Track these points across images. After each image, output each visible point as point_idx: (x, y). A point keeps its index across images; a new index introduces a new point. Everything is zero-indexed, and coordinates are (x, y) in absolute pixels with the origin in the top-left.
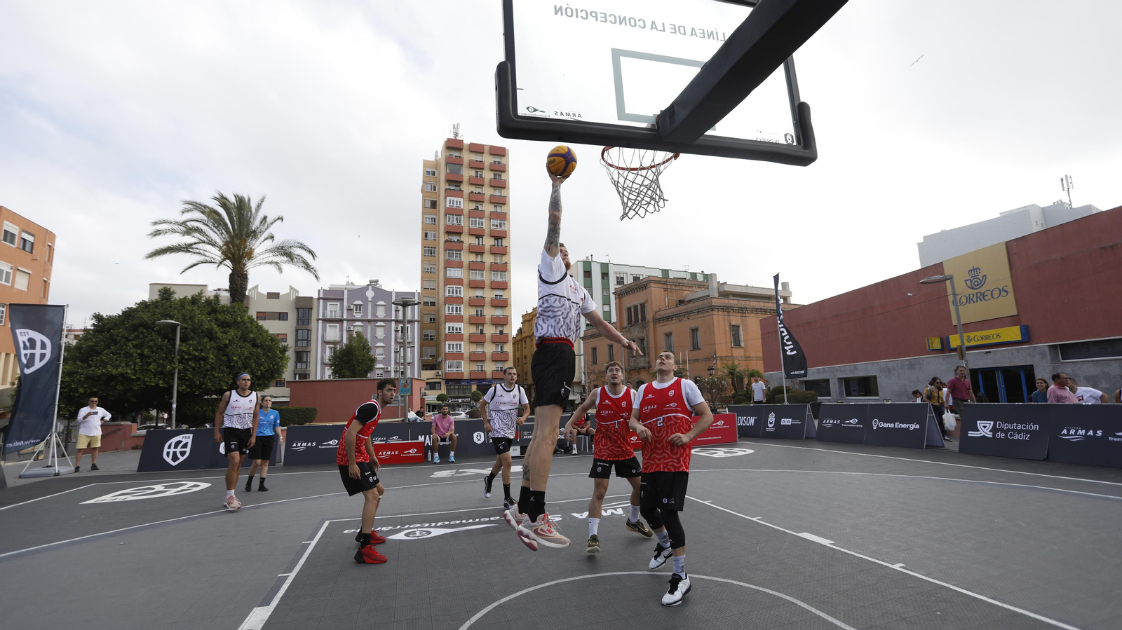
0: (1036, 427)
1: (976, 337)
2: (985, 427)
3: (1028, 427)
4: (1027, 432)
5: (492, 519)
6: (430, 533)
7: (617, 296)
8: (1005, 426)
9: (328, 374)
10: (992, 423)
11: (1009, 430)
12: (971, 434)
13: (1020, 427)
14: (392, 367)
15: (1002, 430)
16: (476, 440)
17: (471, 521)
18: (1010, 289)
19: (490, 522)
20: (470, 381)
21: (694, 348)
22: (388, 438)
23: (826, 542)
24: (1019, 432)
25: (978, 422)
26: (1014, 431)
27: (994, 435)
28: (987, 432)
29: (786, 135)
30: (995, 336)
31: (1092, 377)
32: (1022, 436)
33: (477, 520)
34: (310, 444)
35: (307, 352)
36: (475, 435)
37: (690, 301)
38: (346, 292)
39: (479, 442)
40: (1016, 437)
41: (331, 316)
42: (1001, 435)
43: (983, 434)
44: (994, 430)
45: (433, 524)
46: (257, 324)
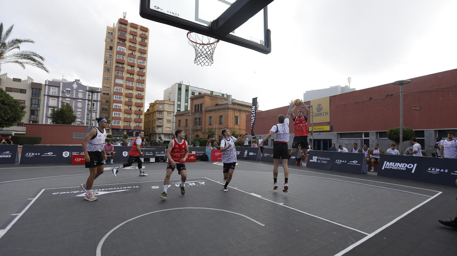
0: (329, 159)
1: (317, 128)
2: (315, 158)
3: (327, 159)
4: (326, 160)
5: (128, 187)
6: (98, 193)
7: (191, 100)
8: (321, 158)
9: (49, 122)
10: (317, 157)
11: (322, 160)
12: (311, 161)
13: (325, 159)
14: (85, 121)
15: (320, 160)
16: (124, 155)
17: (118, 188)
18: (329, 113)
19: (127, 189)
20: (123, 130)
21: (220, 124)
22: (80, 152)
23: (259, 196)
24: (324, 160)
25: (313, 157)
26: (323, 160)
27: (317, 161)
28: (315, 160)
29: (261, 41)
30: (322, 129)
31: (347, 144)
32: (325, 162)
33: (121, 188)
34: (36, 154)
35: (38, 110)
36: (124, 153)
37: (220, 105)
38: (61, 84)
39: (125, 156)
40: (323, 162)
41: (53, 94)
42: (319, 161)
43: (314, 161)
44: (317, 160)
45: (100, 190)
46: (5, 93)
